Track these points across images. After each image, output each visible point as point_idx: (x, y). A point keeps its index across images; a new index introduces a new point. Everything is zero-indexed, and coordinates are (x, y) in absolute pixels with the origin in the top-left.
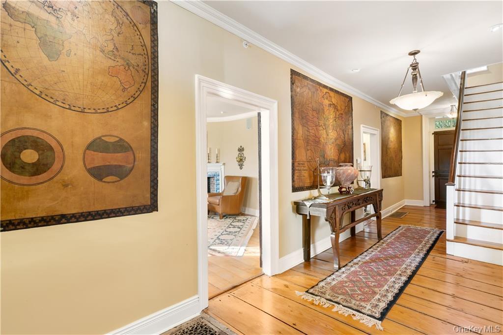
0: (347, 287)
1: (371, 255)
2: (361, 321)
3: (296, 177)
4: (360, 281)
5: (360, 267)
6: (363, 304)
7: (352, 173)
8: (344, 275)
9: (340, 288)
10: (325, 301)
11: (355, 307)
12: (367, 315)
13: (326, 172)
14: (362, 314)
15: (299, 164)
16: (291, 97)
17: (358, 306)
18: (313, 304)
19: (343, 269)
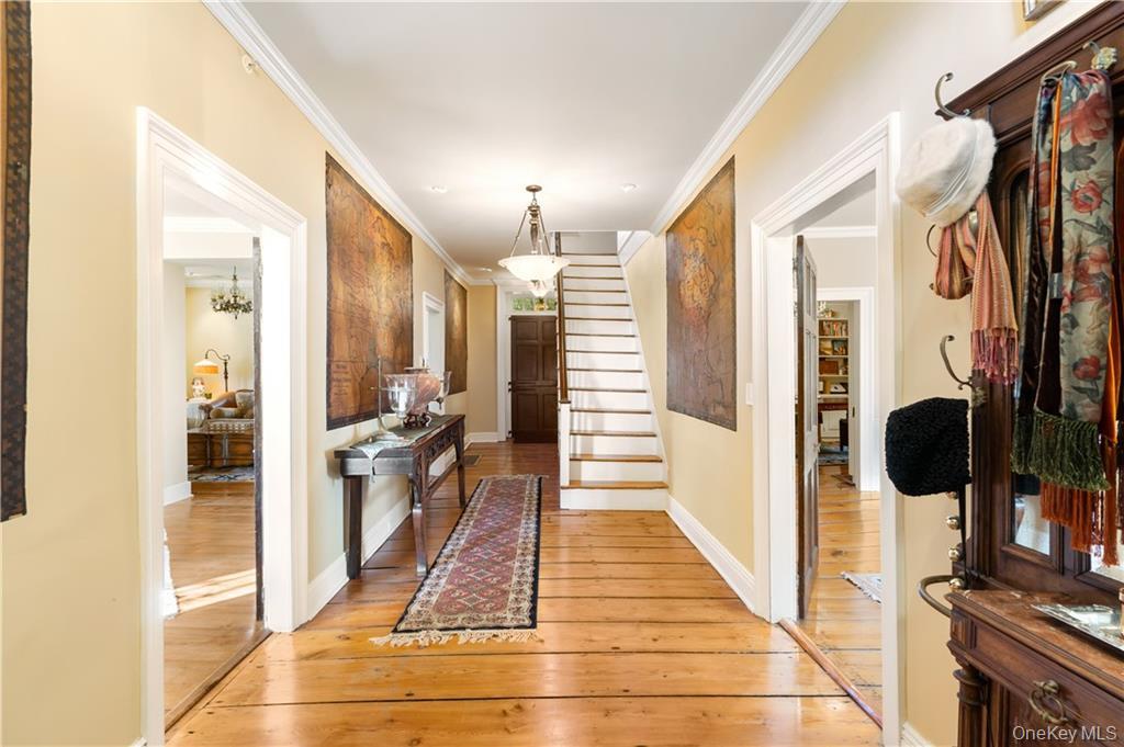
0: (459, 597)
1: (465, 536)
2: (511, 640)
3: (333, 397)
4: (473, 582)
5: (460, 560)
6: (498, 614)
7: (433, 386)
8: (443, 581)
9: (449, 604)
10: (440, 633)
11: (491, 624)
12: (515, 628)
13: (396, 384)
14: (505, 631)
15: (338, 367)
16: (327, 216)
17: (494, 620)
18: (419, 647)
19: (435, 572)
